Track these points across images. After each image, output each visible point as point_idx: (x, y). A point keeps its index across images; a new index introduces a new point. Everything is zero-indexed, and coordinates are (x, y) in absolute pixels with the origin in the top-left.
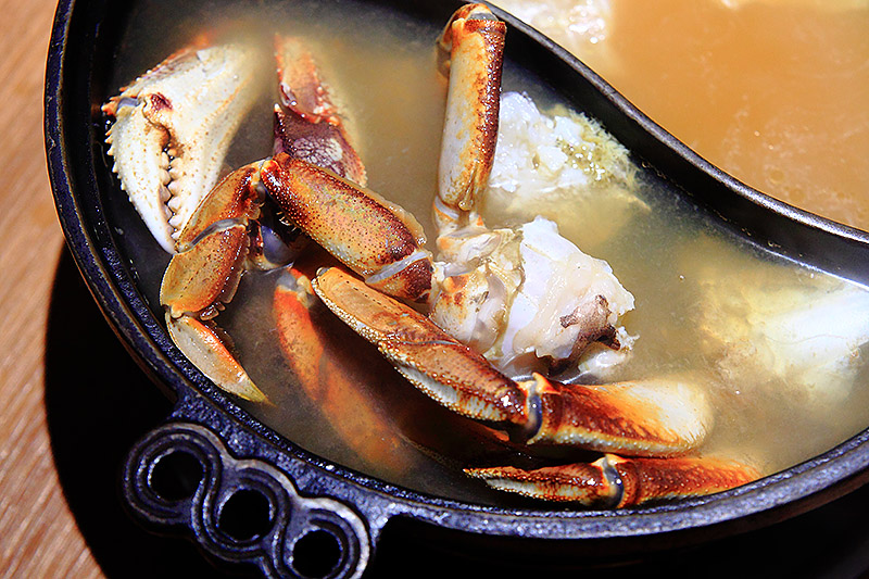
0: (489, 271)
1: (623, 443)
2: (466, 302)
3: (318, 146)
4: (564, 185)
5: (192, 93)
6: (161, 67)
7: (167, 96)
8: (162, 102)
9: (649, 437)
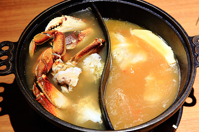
0: (64, 66)
1: (45, 94)
2: (57, 65)
3: (72, 38)
4: (90, 70)
5: (71, 22)
6: (74, 18)
7: (67, 19)
8: (66, 19)
9: (50, 97)
